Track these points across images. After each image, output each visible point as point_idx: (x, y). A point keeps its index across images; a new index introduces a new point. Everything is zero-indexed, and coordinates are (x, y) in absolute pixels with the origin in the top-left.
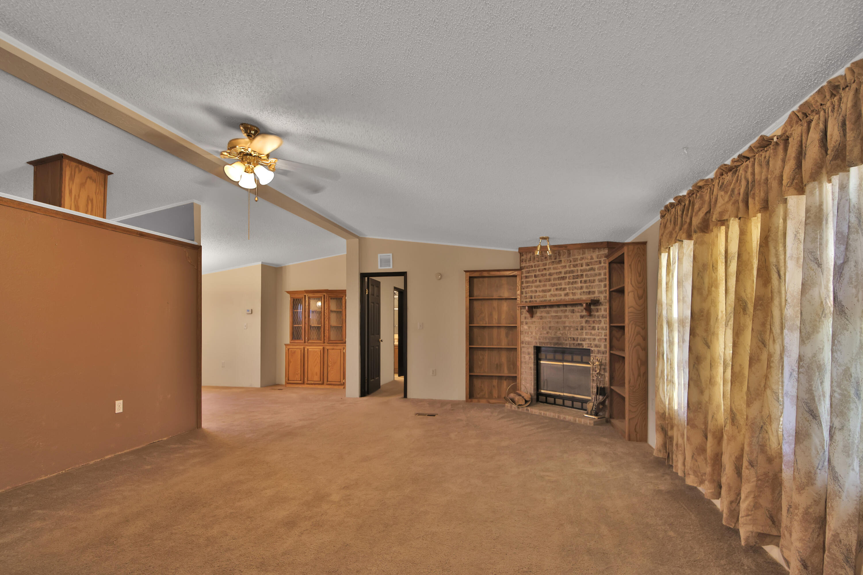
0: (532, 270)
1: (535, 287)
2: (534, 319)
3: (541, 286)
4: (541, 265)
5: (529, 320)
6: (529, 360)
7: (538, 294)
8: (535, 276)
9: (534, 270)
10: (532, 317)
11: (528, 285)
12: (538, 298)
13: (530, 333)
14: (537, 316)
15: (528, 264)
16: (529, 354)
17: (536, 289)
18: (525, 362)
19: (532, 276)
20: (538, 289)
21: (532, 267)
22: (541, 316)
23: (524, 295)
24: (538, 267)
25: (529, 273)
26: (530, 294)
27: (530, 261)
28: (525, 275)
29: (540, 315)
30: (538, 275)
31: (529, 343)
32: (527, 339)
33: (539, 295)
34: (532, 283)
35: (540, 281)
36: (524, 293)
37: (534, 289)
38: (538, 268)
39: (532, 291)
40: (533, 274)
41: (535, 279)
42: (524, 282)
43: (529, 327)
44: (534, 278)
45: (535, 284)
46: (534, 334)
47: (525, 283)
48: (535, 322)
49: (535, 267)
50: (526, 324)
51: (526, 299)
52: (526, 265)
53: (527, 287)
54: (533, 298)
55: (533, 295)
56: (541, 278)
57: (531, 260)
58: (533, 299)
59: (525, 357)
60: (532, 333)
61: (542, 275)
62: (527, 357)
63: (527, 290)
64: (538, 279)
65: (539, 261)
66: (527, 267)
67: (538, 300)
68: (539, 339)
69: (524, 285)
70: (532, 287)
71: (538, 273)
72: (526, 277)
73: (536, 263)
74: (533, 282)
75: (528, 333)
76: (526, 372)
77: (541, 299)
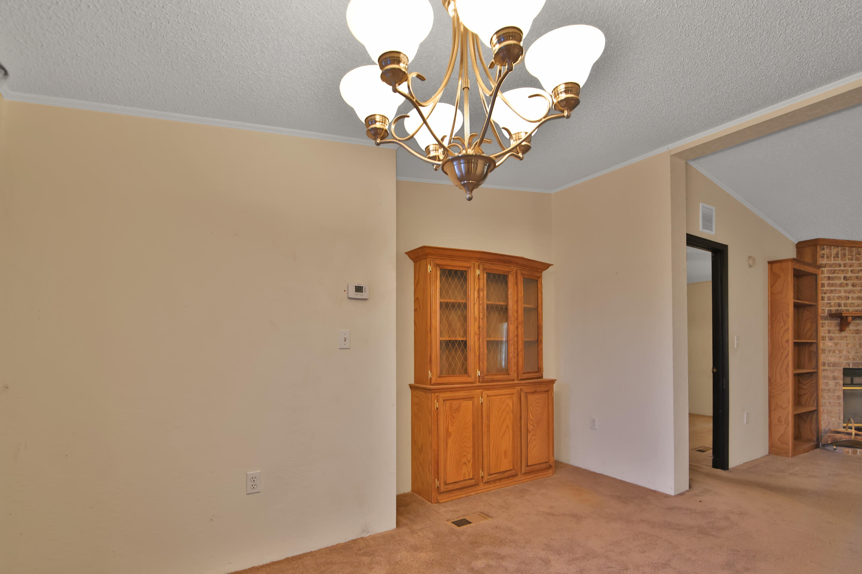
0: (840, 270)
1: (845, 292)
2: (843, 334)
3: (856, 292)
4: (855, 265)
5: (837, 335)
6: (836, 386)
7: (850, 301)
8: (845, 278)
9: (843, 271)
10: (841, 330)
11: (832, 288)
12: (850, 306)
13: (837, 352)
14: (850, 330)
15: (832, 262)
16: (835, 378)
17: (847, 295)
18: (829, 390)
19: (840, 278)
20: (850, 295)
21: (840, 265)
22: (858, 330)
23: (826, 301)
24: (850, 266)
25: (834, 273)
26: (837, 301)
27: (837, 259)
28: (826, 275)
29: (855, 328)
30: (850, 277)
31: (834, 365)
32: (832, 359)
33: (853, 303)
34: (840, 287)
35: (853, 285)
36: (826, 299)
37: (843, 294)
38: (850, 269)
39: (839, 298)
40: (842, 276)
41: (845, 282)
42: (826, 285)
43: (836, 344)
44: (842, 281)
45: (846, 288)
46: (845, 352)
47: (828, 286)
48: (846, 337)
49: (845, 267)
50: (831, 339)
51: (830, 307)
52: (829, 262)
53: (832, 291)
54: (843, 305)
55: (843, 302)
56: (856, 281)
57: (838, 257)
58: (843, 308)
59: (828, 383)
60: (840, 351)
61: (857, 278)
62: (832, 383)
63: (832, 295)
64: (850, 282)
65: (852, 260)
66: (831, 266)
67: (851, 309)
68: (854, 359)
69: (826, 288)
70: (840, 291)
71: (849, 274)
72: (829, 278)
73: (847, 261)
74: (841, 285)
75: (834, 352)
76: (830, 403)
77: (857, 308)
